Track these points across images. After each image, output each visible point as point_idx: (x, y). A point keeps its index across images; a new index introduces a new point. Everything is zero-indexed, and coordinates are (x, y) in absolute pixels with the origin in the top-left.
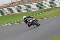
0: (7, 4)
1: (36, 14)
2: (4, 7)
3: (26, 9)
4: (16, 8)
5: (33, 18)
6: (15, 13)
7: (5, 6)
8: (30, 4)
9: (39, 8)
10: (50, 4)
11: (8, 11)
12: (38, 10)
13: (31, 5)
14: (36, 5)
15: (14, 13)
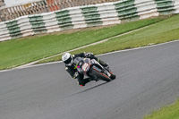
0: (27, 5)
1: (115, 33)
2: (20, 14)
3: (83, 18)
4: (55, 15)
5: (92, 57)
6: (51, 31)
7: (23, 9)
8: (96, 5)
9: (123, 18)
10: (156, 6)
11: (31, 26)
12: (119, 22)
13: (100, 7)
14: (114, 7)
15: (49, 31)
